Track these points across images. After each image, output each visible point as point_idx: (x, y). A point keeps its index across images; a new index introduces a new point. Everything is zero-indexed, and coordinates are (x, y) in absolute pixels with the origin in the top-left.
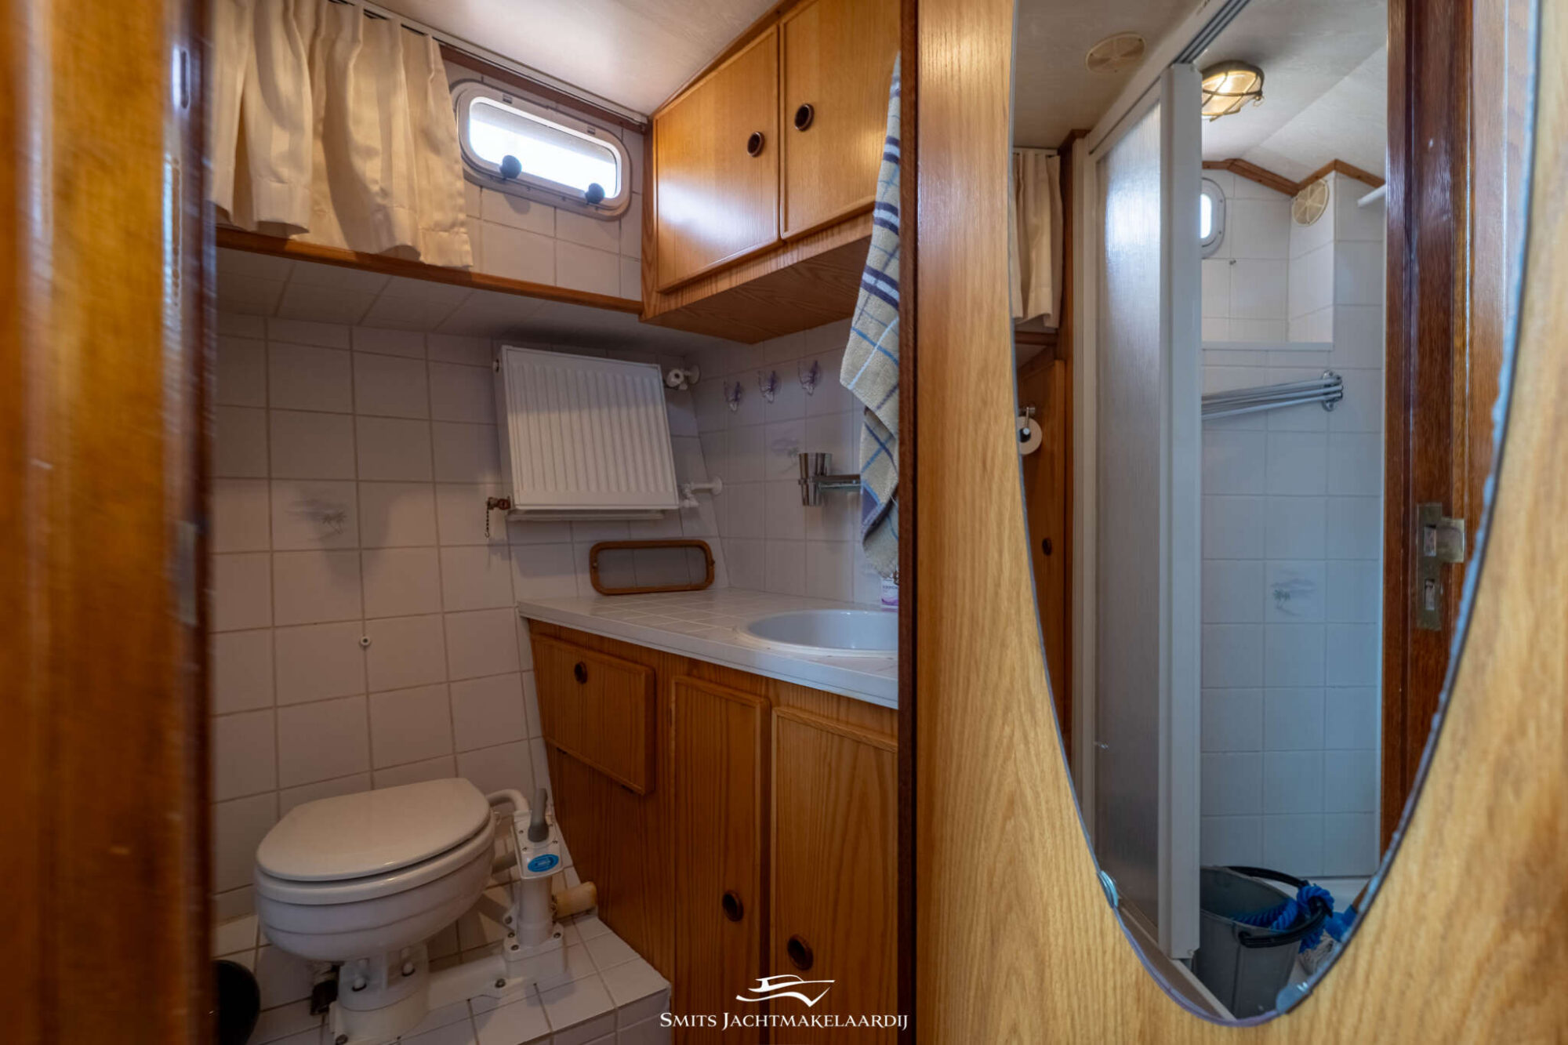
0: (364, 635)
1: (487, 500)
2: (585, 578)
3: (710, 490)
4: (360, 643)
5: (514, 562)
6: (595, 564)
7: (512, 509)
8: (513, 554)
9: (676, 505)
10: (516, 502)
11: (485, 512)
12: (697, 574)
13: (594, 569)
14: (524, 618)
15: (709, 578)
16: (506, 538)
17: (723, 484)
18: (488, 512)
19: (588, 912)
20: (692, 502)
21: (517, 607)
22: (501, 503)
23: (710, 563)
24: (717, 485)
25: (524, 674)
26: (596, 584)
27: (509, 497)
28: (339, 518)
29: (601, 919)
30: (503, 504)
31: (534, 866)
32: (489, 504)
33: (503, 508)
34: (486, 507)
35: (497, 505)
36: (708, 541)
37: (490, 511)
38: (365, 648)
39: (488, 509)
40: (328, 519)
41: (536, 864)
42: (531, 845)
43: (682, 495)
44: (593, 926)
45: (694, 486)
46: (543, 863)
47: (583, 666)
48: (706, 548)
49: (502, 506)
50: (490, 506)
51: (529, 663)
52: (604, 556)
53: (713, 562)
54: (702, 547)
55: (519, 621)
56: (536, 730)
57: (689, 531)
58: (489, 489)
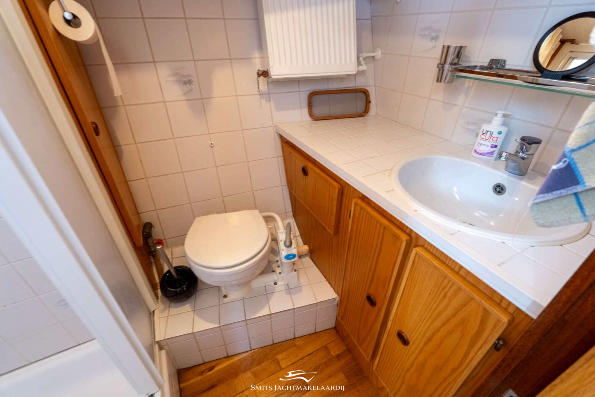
0: (211, 141)
1: (256, 71)
2: (305, 111)
3: (373, 57)
4: (210, 146)
5: (272, 102)
6: (310, 105)
7: (269, 76)
8: (271, 99)
9: (355, 71)
10: (272, 74)
11: (257, 78)
12: (360, 106)
13: (310, 106)
14: (277, 133)
15: (366, 110)
16: (267, 90)
17: (382, 53)
18: (258, 79)
19: (305, 255)
20: (364, 68)
21: (274, 126)
22: (264, 74)
23: (368, 102)
24: (378, 54)
25: (279, 158)
26: (311, 114)
27: (267, 69)
28: (190, 82)
29: (311, 258)
30: (265, 74)
31: (287, 257)
32: (258, 74)
33: (265, 77)
34: (256, 75)
35: (262, 75)
36: (368, 89)
37: (259, 78)
38: (212, 147)
39: (258, 77)
40: (185, 83)
41: (288, 257)
42: (285, 248)
43: (359, 64)
44: (307, 260)
45: (365, 55)
46: (289, 257)
47: (305, 169)
48: (368, 94)
49: (264, 75)
50: (259, 75)
51: (280, 153)
52: (316, 98)
53: (370, 102)
54: (365, 93)
55: (276, 133)
56: (284, 182)
57: (359, 83)
58: (258, 66)
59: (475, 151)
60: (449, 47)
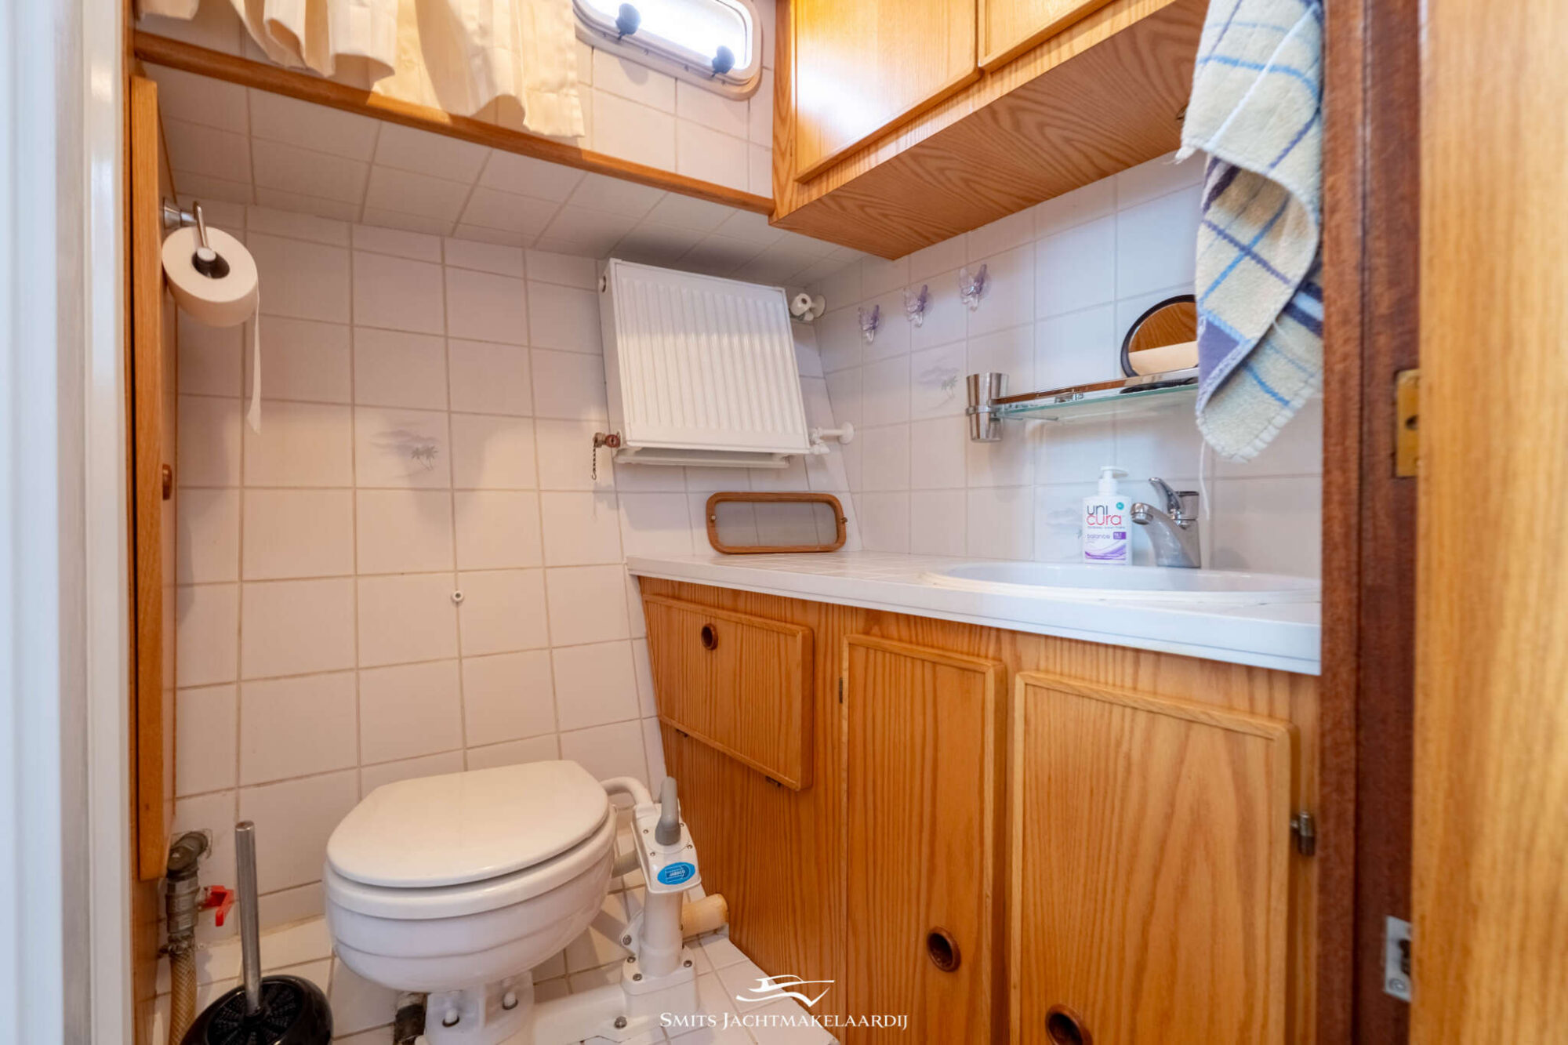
0: (457, 590)
1: (593, 436)
2: (701, 533)
3: (838, 438)
4: (452, 598)
5: (622, 510)
6: (713, 518)
7: (621, 447)
8: (621, 503)
9: (807, 449)
10: (628, 438)
11: (593, 449)
12: (827, 536)
13: (711, 523)
14: (633, 576)
15: (840, 538)
16: (612, 483)
17: (855, 430)
18: (594, 450)
20: (822, 449)
21: (626, 564)
22: (610, 439)
23: (840, 521)
24: (848, 432)
25: (634, 642)
26: (714, 542)
27: (618, 433)
28: (429, 452)
29: (733, 941)
30: (612, 441)
31: (666, 877)
32: (596, 441)
33: (611, 446)
34: (593, 444)
35: (605, 442)
36: (837, 496)
37: (597, 449)
38: (457, 603)
39: (595, 446)
40: (417, 453)
41: (668, 875)
42: (660, 849)
43: (812, 443)
44: (722, 949)
45: (822, 432)
46: (675, 874)
47: (712, 629)
48: (837, 505)
49: (611, 443)
50: (597, 443)
51: (640, 628)
52: (723, 508)
53: (845, 520)
54: (831, 503)
55: (628, 578)
56: (649, 707)
57: (817, 484)
58: (595, 423)
59: (1087, 554)
60: (976, 377)
